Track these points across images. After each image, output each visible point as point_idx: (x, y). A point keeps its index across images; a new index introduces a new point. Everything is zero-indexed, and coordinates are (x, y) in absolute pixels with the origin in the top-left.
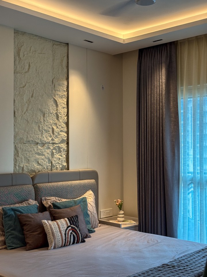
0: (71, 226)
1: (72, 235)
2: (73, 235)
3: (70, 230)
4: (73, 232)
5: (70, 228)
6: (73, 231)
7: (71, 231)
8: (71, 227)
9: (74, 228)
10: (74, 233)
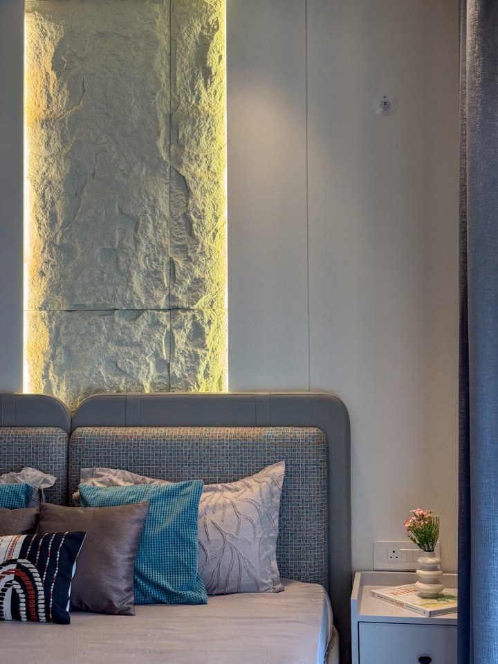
0: (20, 561)
1: (10, 590)
2: (14, 590)
3: (8, 573)
4: (14, 582)
5: (13, 566)
6: (16, 578)
7: (11, 577)
8: (19, 566)
9: (26, 570)
10: (19, 587)
